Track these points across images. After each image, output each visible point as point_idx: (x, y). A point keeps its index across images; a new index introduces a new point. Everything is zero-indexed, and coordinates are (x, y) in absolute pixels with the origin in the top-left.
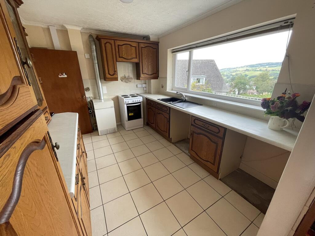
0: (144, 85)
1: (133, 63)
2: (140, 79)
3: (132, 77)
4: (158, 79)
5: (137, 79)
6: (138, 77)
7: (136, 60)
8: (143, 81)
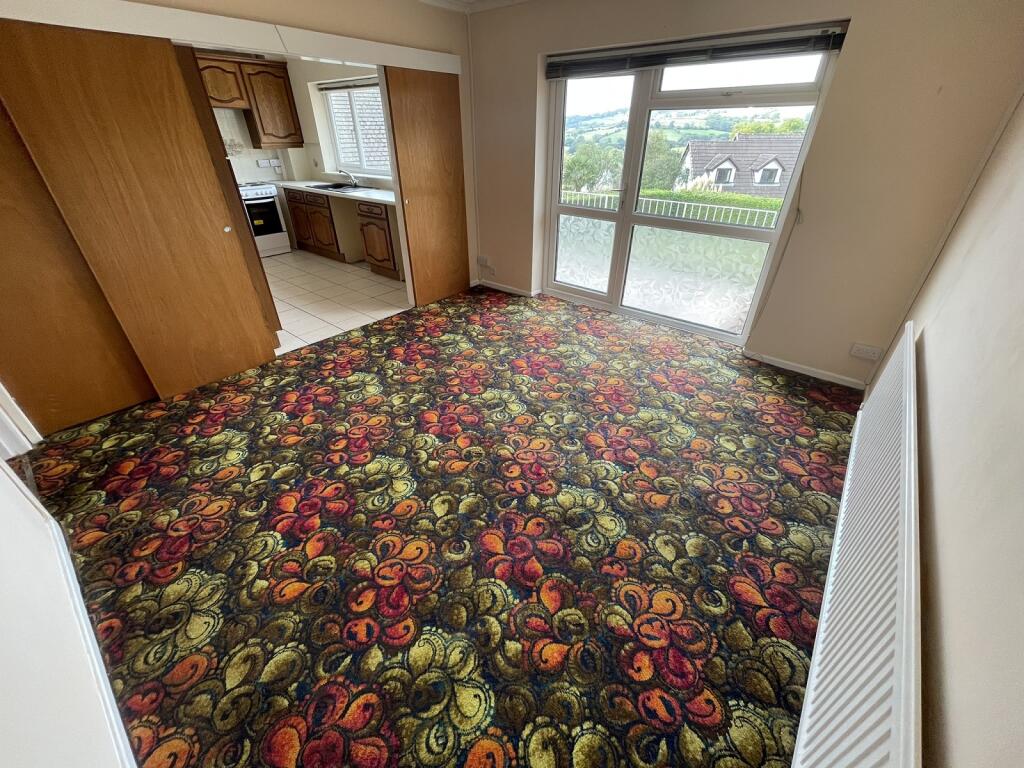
0: (274, 162)
1: (236, 110)
2: (260, 148)
3: (242, 143)
4: (302, 147)
5: (255, 147)
6: (256, 143)
7: (242, 104)
8: (270, 153)
